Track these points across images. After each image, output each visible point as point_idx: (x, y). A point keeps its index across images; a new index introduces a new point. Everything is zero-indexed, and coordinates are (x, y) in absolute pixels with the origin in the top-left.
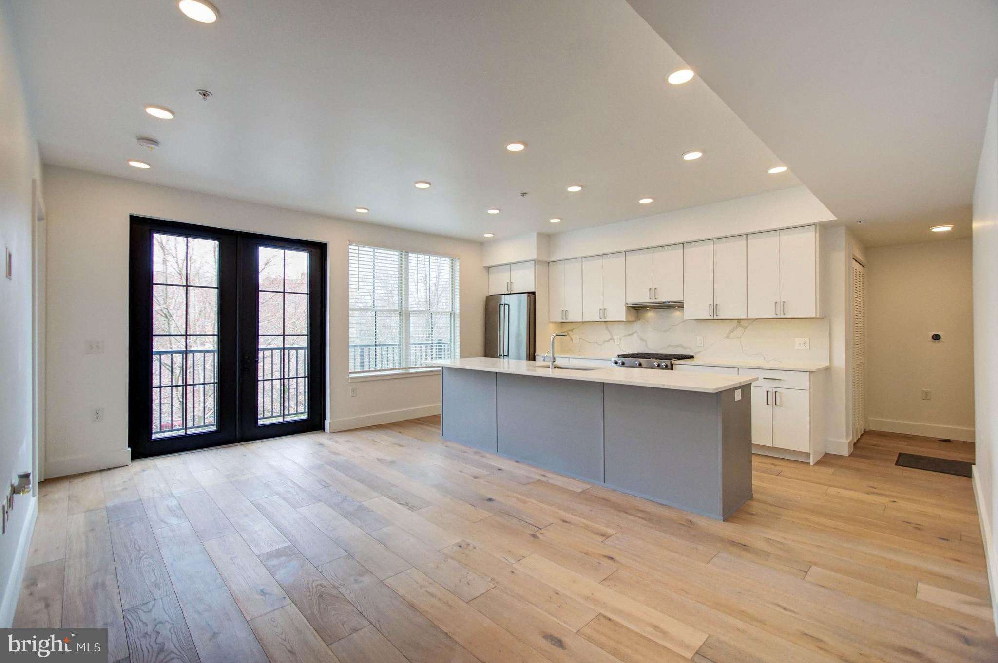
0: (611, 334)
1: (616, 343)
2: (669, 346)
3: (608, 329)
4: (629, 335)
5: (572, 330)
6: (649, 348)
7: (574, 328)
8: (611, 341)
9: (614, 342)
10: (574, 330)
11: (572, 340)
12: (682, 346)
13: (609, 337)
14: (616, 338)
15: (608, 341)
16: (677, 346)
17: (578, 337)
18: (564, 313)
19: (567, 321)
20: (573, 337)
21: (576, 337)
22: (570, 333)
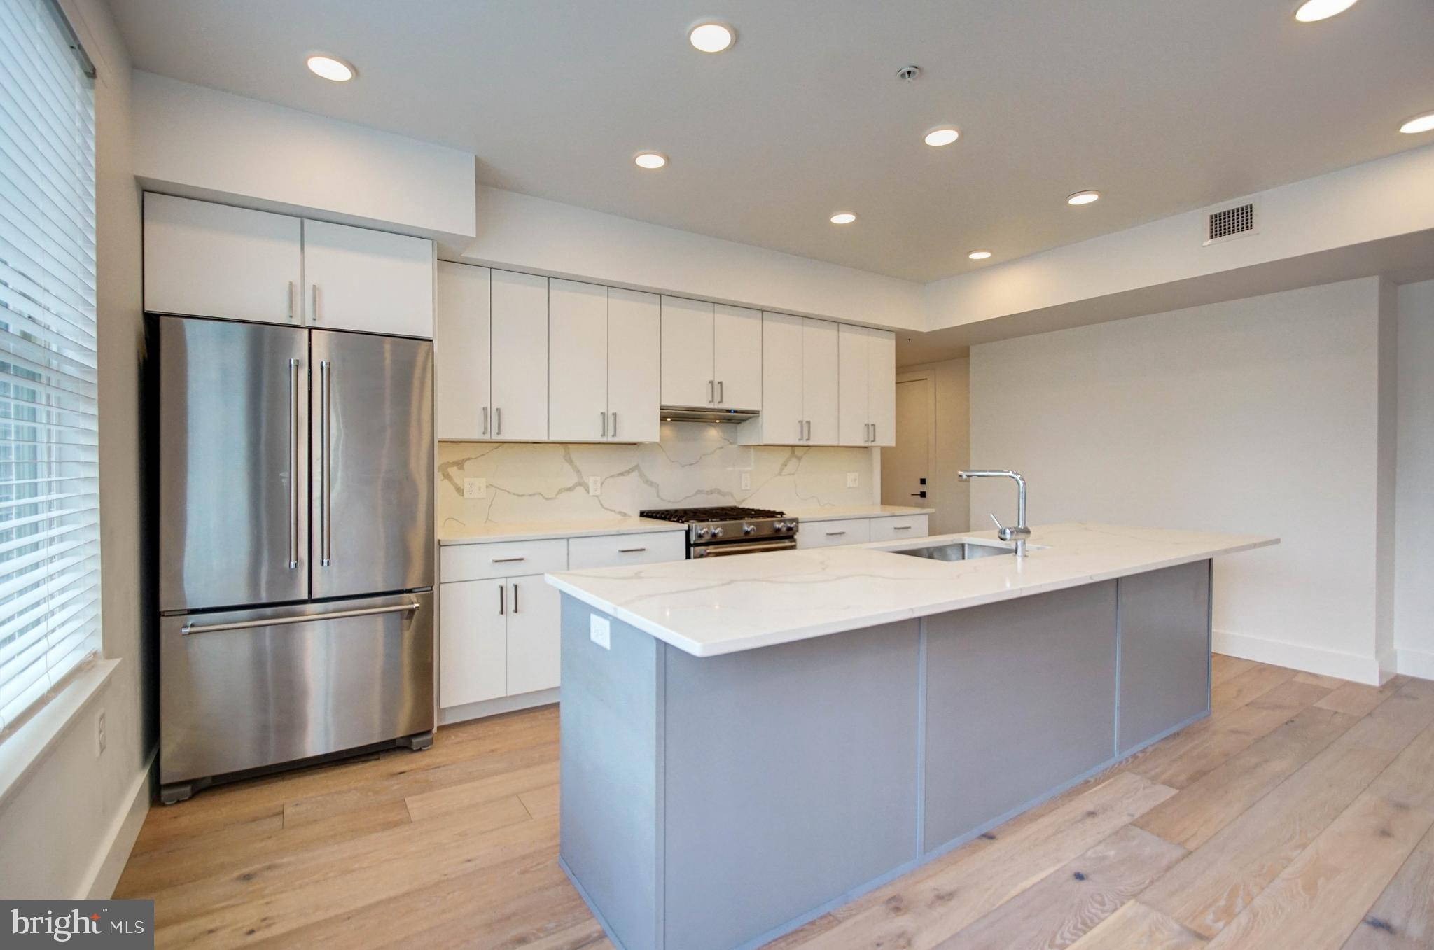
0: (578, 472)
1: (592, 493)
2: (699, 492)
3: (571, 462)
4: (622, 474)
5: (460, 464)
6: (664, 500)
7: (469, 459)
8: (580, 489)
9: (588, 491)
10: (466, 465)
11: (460, 491)
12: (720, 492)
13: (574, 479)
14: (590, 481)
15: (570, 489)
16: (711, 492)
17: (483, 482)
18: (492, 416)
19: (495, 437)
20: (466, 483)
21: (475, 482)
22: (453, 471)
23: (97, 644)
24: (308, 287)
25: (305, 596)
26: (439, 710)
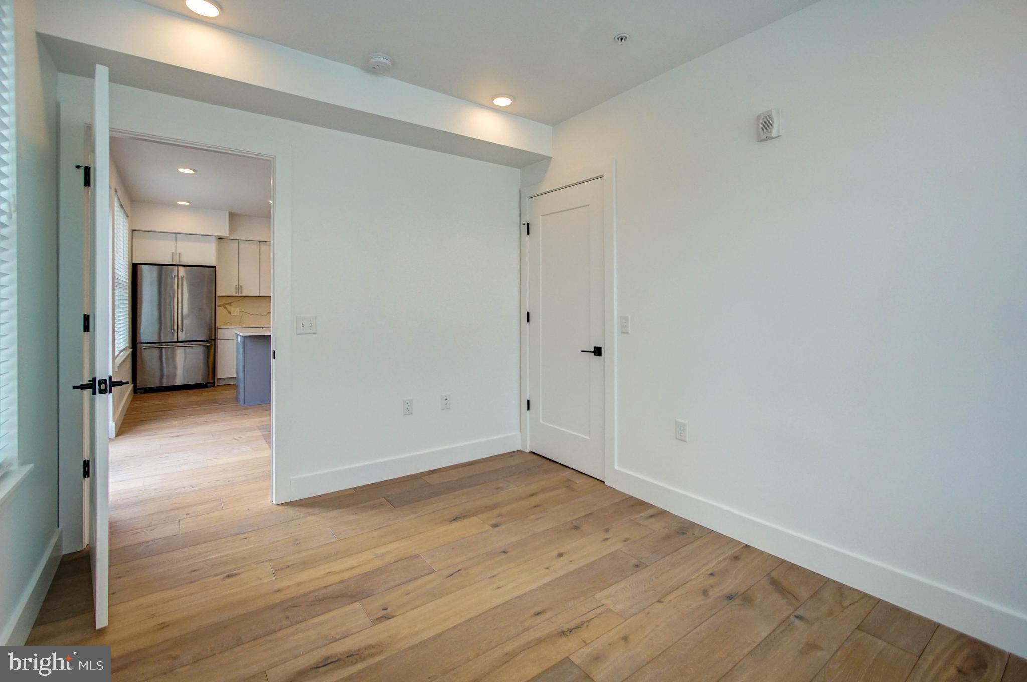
5: (230, 304)
7: (232, 302)
10: (232, 304)
11: (230, 313)
17: (238, 310)
18: (239, 288)
19: (240, 295)
20: (232, 310)
21: (235, 311)
22: (227, 306)
23: (127, 345)
24: (178, 253)
25: (176, 340)
26: (218, 379)
